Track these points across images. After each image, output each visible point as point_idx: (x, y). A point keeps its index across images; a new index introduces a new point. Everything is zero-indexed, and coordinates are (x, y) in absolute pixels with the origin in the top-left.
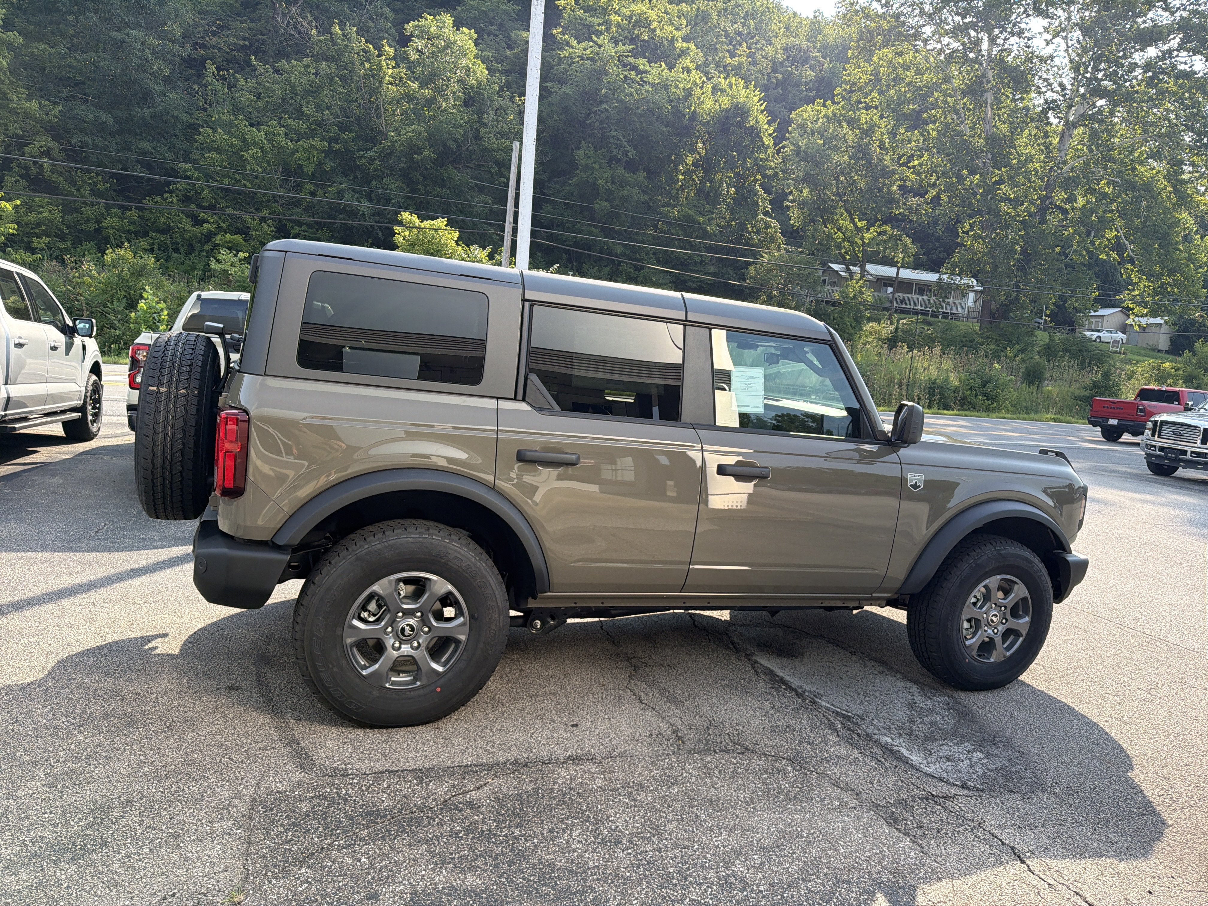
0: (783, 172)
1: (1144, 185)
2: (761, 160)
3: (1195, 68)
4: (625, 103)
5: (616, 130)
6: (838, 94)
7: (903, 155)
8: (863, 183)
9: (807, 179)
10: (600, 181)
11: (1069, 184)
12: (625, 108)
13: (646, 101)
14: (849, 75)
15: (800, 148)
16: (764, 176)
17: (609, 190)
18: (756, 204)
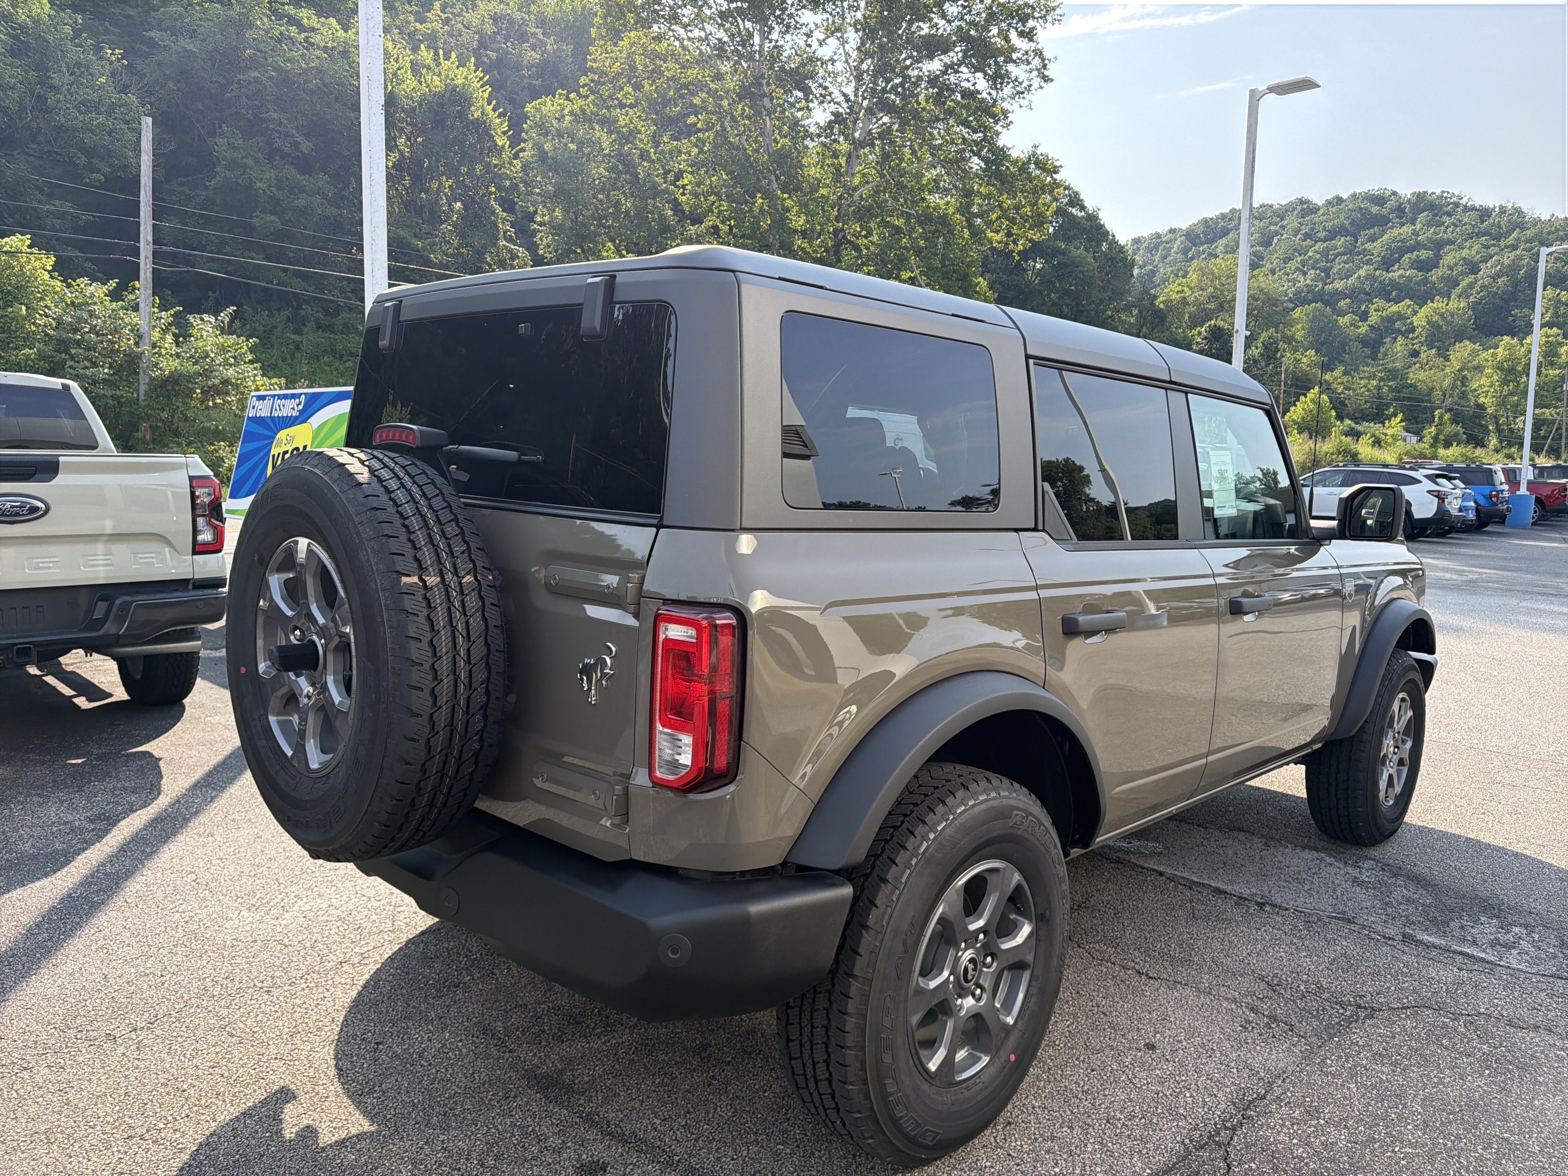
0: (526, 184)
1: (940, 217)
2: (496, 166)
3: (978, 87)
4: (286, 72)
5: (275, 111)
6: (585, 85)
7: (670, 171)
8: (628, 204)
9: (559, 196)
10: (259, 184)
11: (863, 214)
12: (284, 79)
13: (320, 71)
14: (595, 61)
15: (547, 153)
16: (499, 188)
17: (273, 198)
18: (495, 225)
